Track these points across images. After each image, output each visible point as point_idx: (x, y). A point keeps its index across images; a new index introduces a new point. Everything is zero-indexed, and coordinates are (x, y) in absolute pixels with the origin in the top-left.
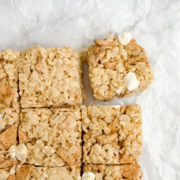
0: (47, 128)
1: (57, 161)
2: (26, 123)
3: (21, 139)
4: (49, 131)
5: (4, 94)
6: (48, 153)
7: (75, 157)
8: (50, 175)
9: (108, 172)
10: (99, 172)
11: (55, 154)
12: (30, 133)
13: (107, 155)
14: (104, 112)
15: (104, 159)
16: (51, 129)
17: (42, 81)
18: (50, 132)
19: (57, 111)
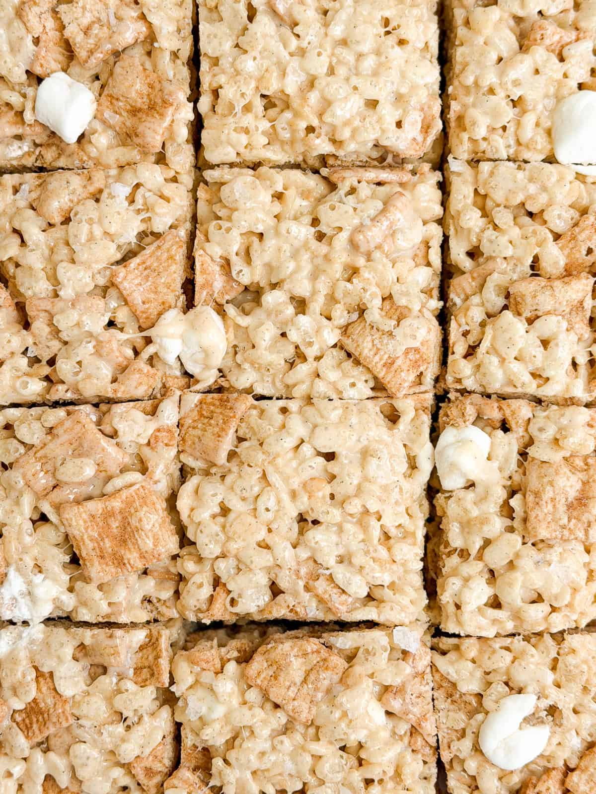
0: (306, 245)
1: (345, 375)
2: (225, 224)
3: (203, 287)
4: (314, 256)
5: (139, 103)
6: (310, 344)
7: (416, 364)
8: (315, 426)
9: (541, 430)
10: (505, 427)
11: (335, 352)
12: (237, 264)
13: (546, 358)
14: (544, 189)
15: (534, 375)
16: (323, 248)
17: (291, 55)
18: (319, 261)
19: (349, 179)
